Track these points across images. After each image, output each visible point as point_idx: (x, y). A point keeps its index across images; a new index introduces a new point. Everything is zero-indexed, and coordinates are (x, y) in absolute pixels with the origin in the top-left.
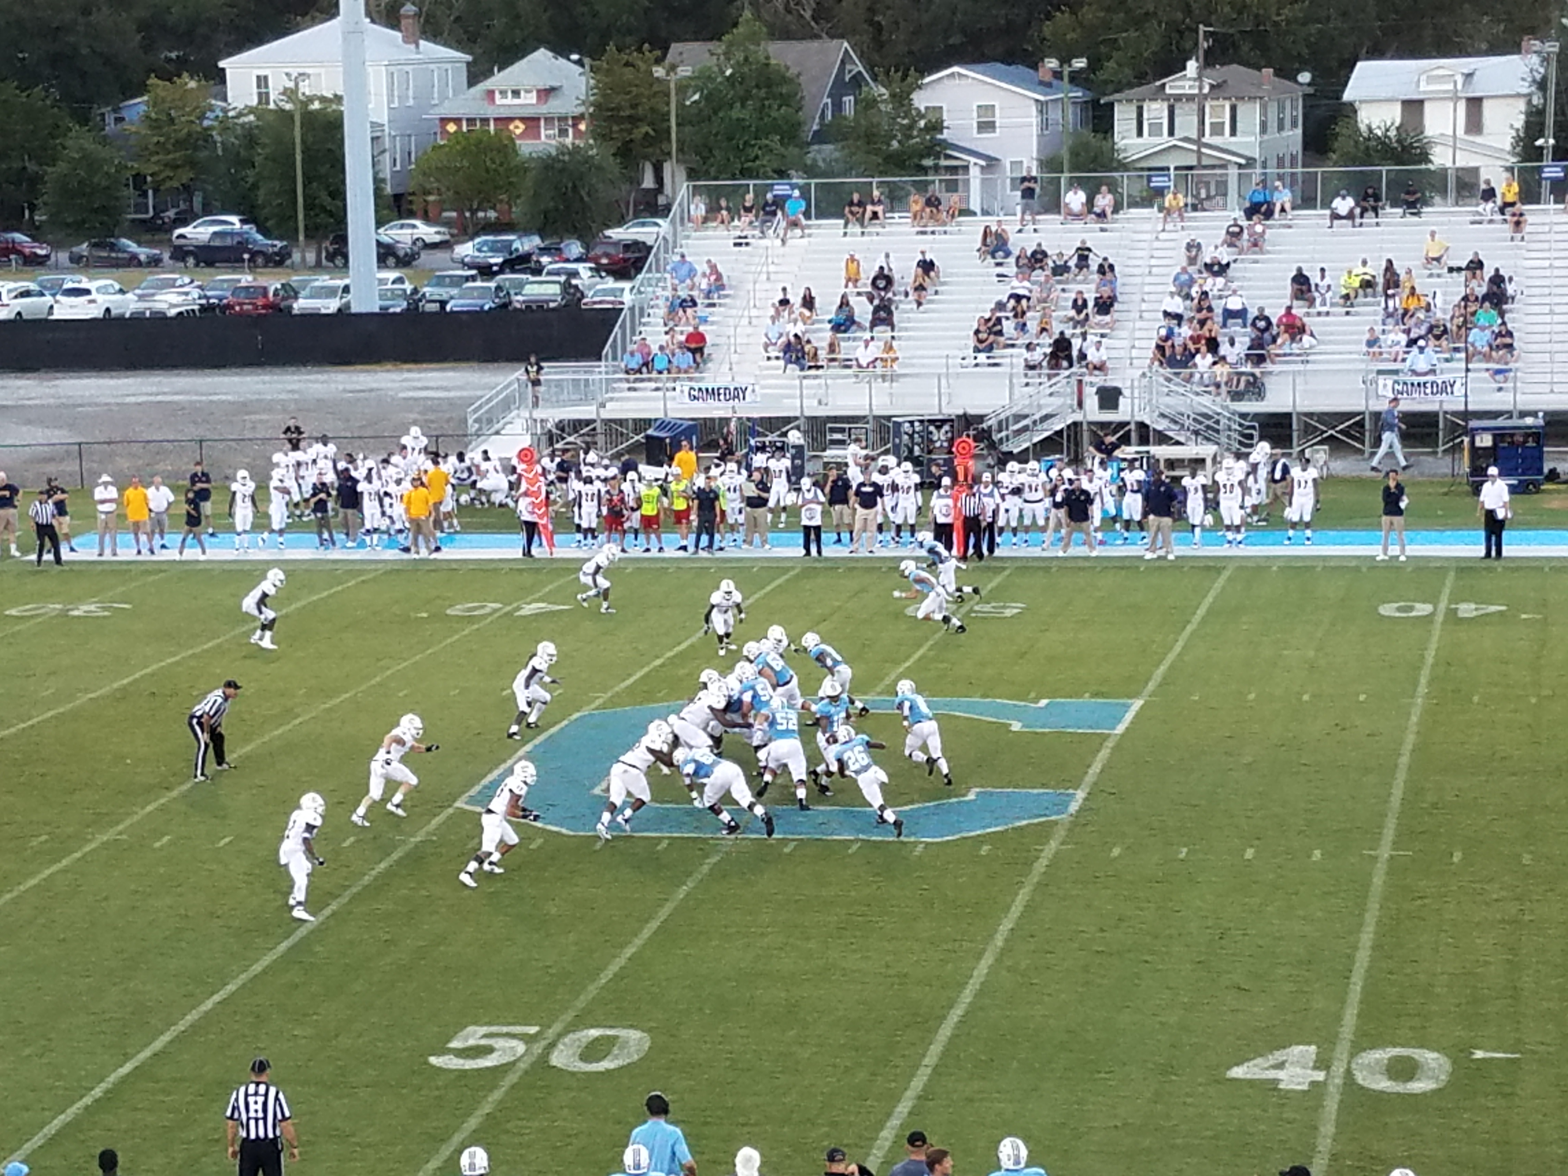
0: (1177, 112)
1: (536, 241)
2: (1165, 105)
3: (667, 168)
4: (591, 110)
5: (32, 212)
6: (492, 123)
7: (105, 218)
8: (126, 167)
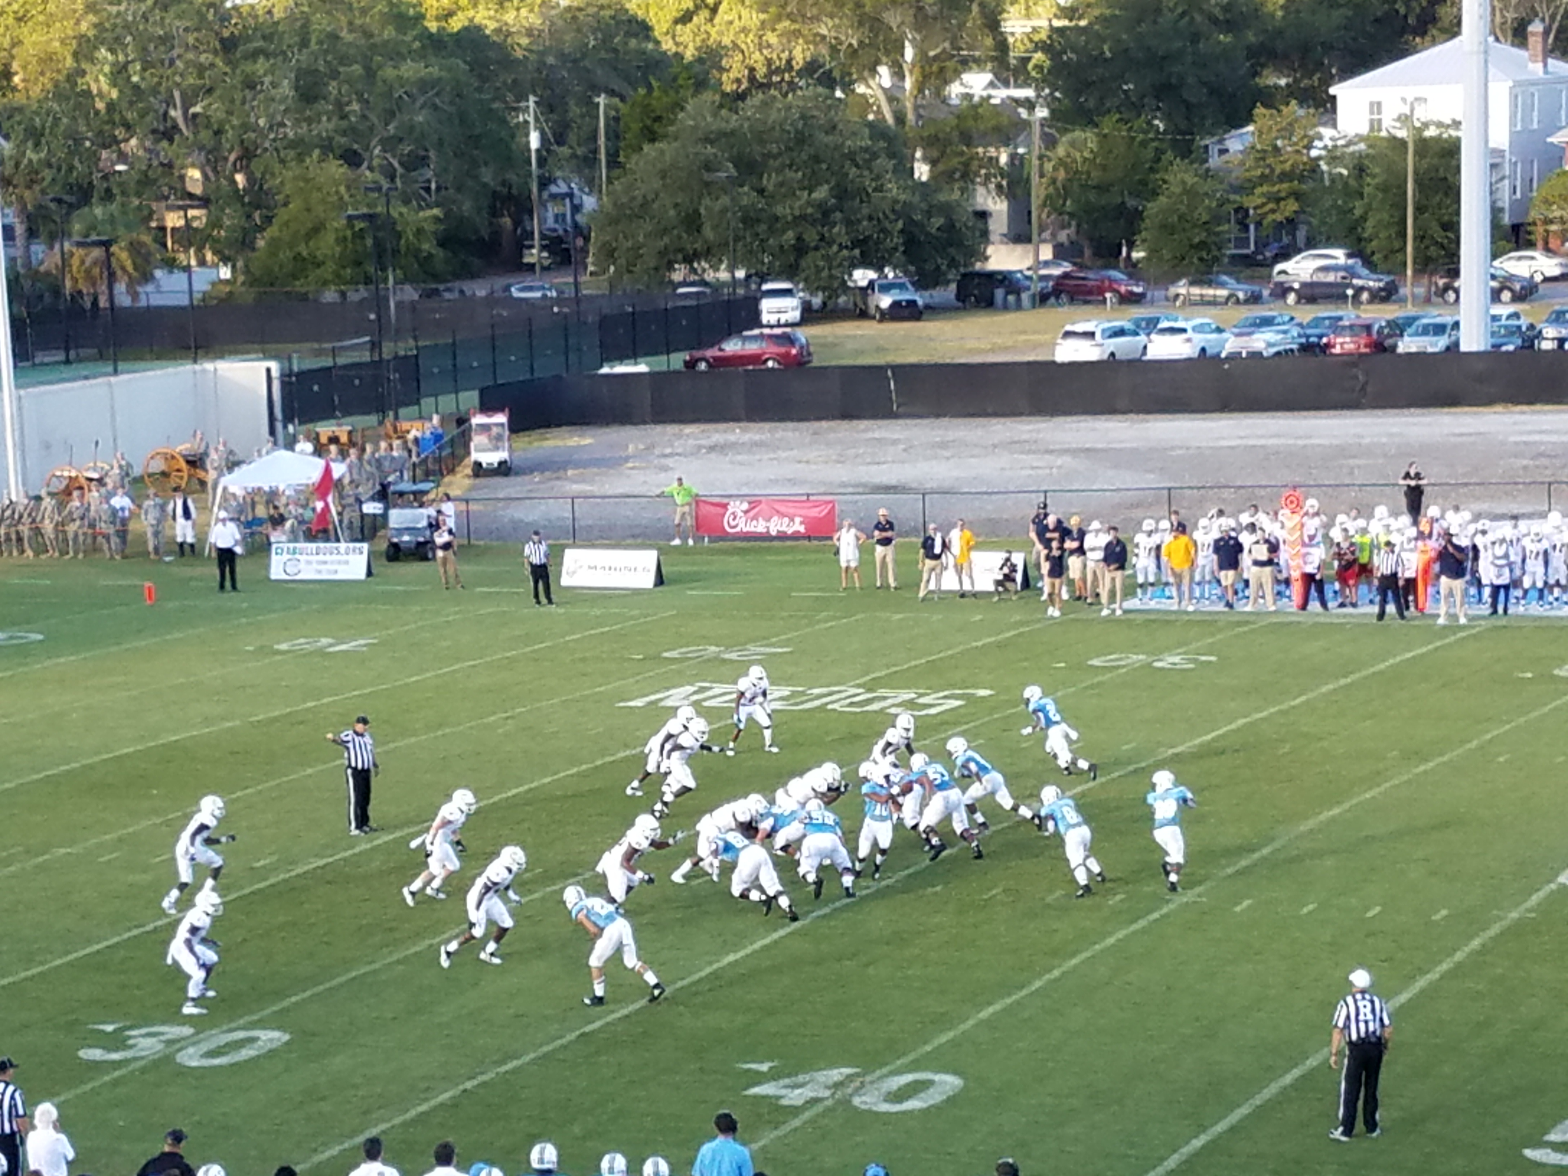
5: (1129, 249)
7: (1204, 254)
8: (1228, 200)
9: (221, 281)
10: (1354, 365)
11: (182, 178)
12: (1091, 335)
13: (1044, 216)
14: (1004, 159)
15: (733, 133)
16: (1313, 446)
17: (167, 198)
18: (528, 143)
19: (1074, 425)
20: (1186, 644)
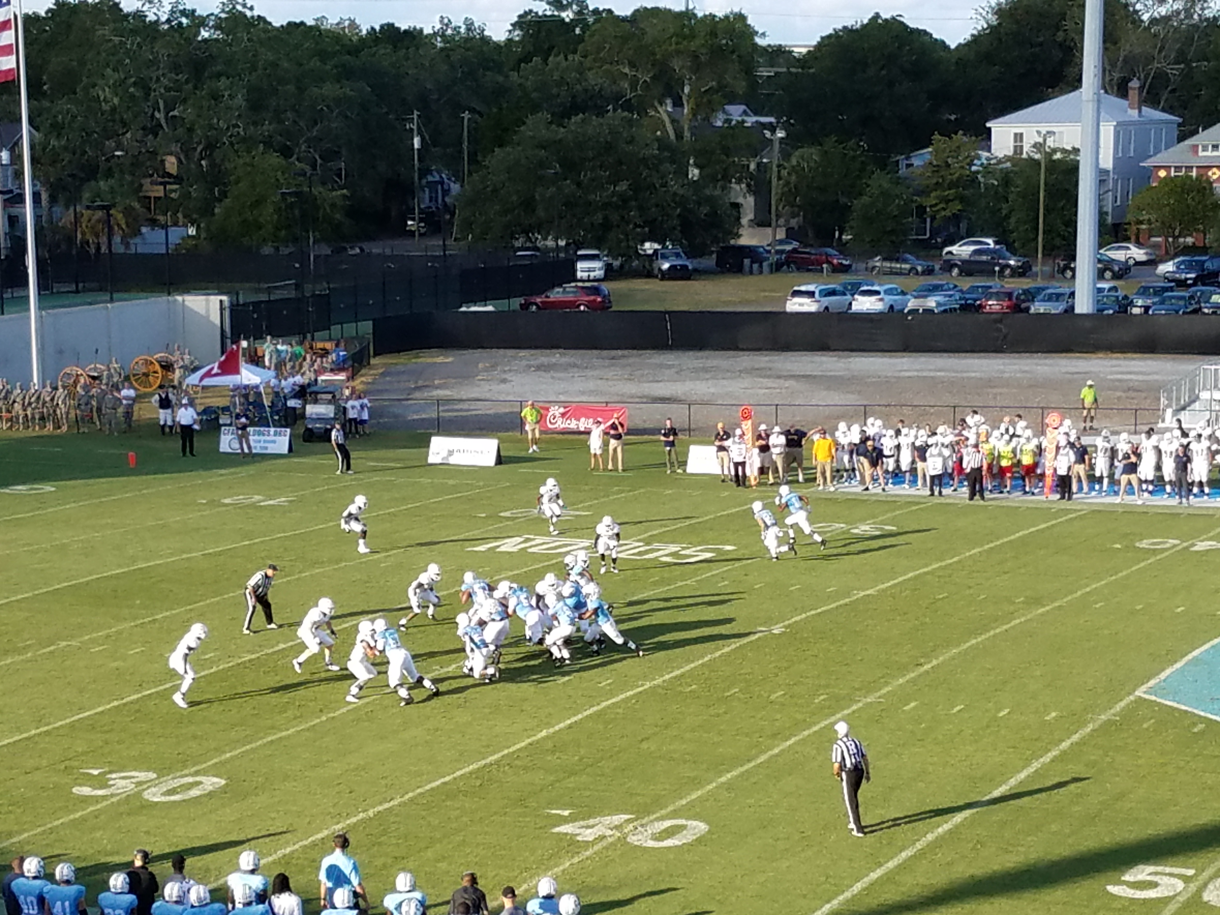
5: (840, 233)
6: (1194, 170)
7: (894, 238)
8: (912, 201)
9: (189, 237)
10: (1000, 321)
11: (163, 162)
12: (811, 294)
13: (780, 208)
14: (752, 166)
15: (560, 140)
16: (969, 378)
17: (152, 176)
18: (413, 145)
19: (798, 359)
20: (874, 517)
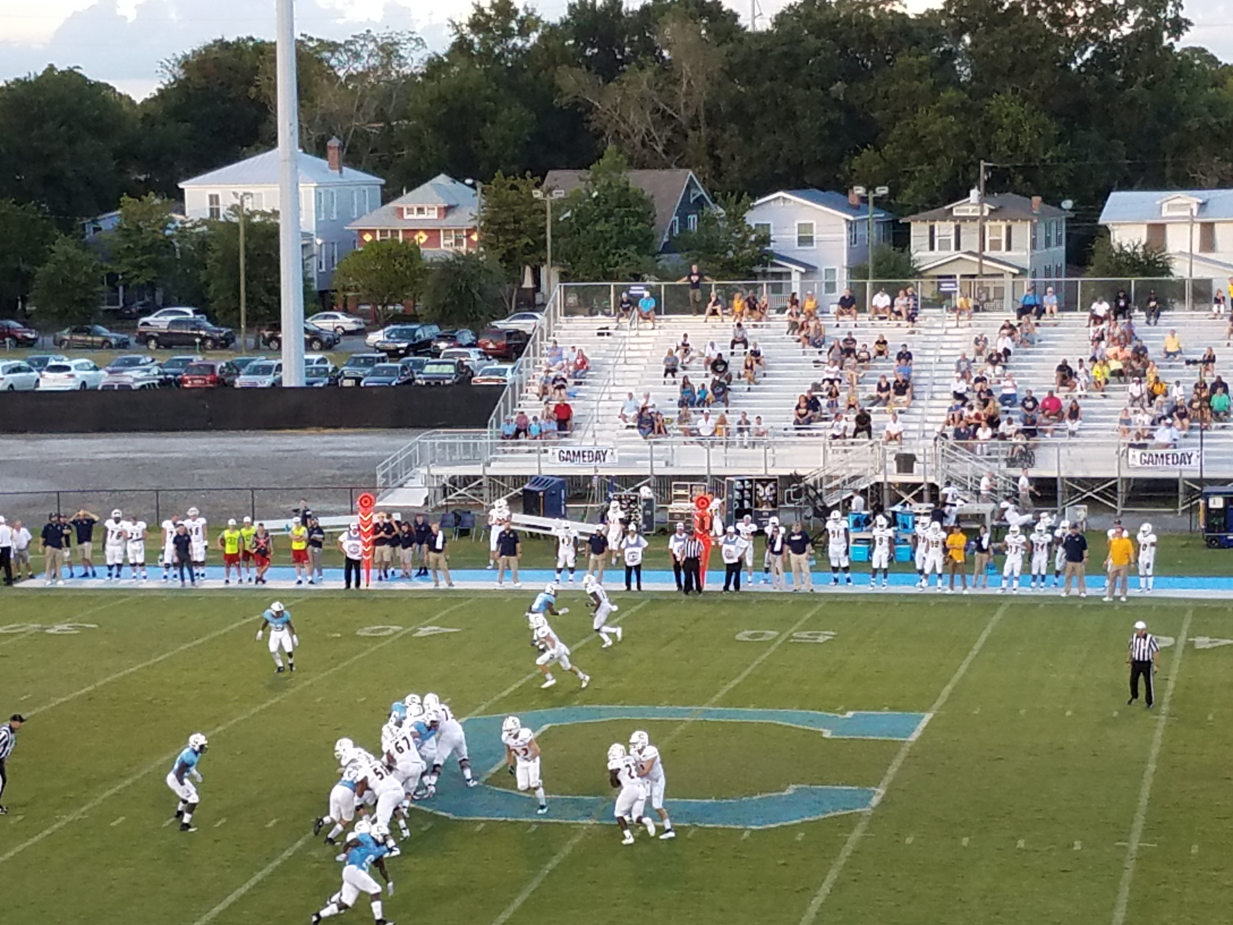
0: (962, 230)
1: (435, 329)
2: (953, 225)
3: (544, 271)
4: (482, 224)
5: (24, 303)
6: (401, 233)
7: (83, 309)
8: (102, 268)
10: (201, 396)
16: (171, 459)
20: (73, 615)
